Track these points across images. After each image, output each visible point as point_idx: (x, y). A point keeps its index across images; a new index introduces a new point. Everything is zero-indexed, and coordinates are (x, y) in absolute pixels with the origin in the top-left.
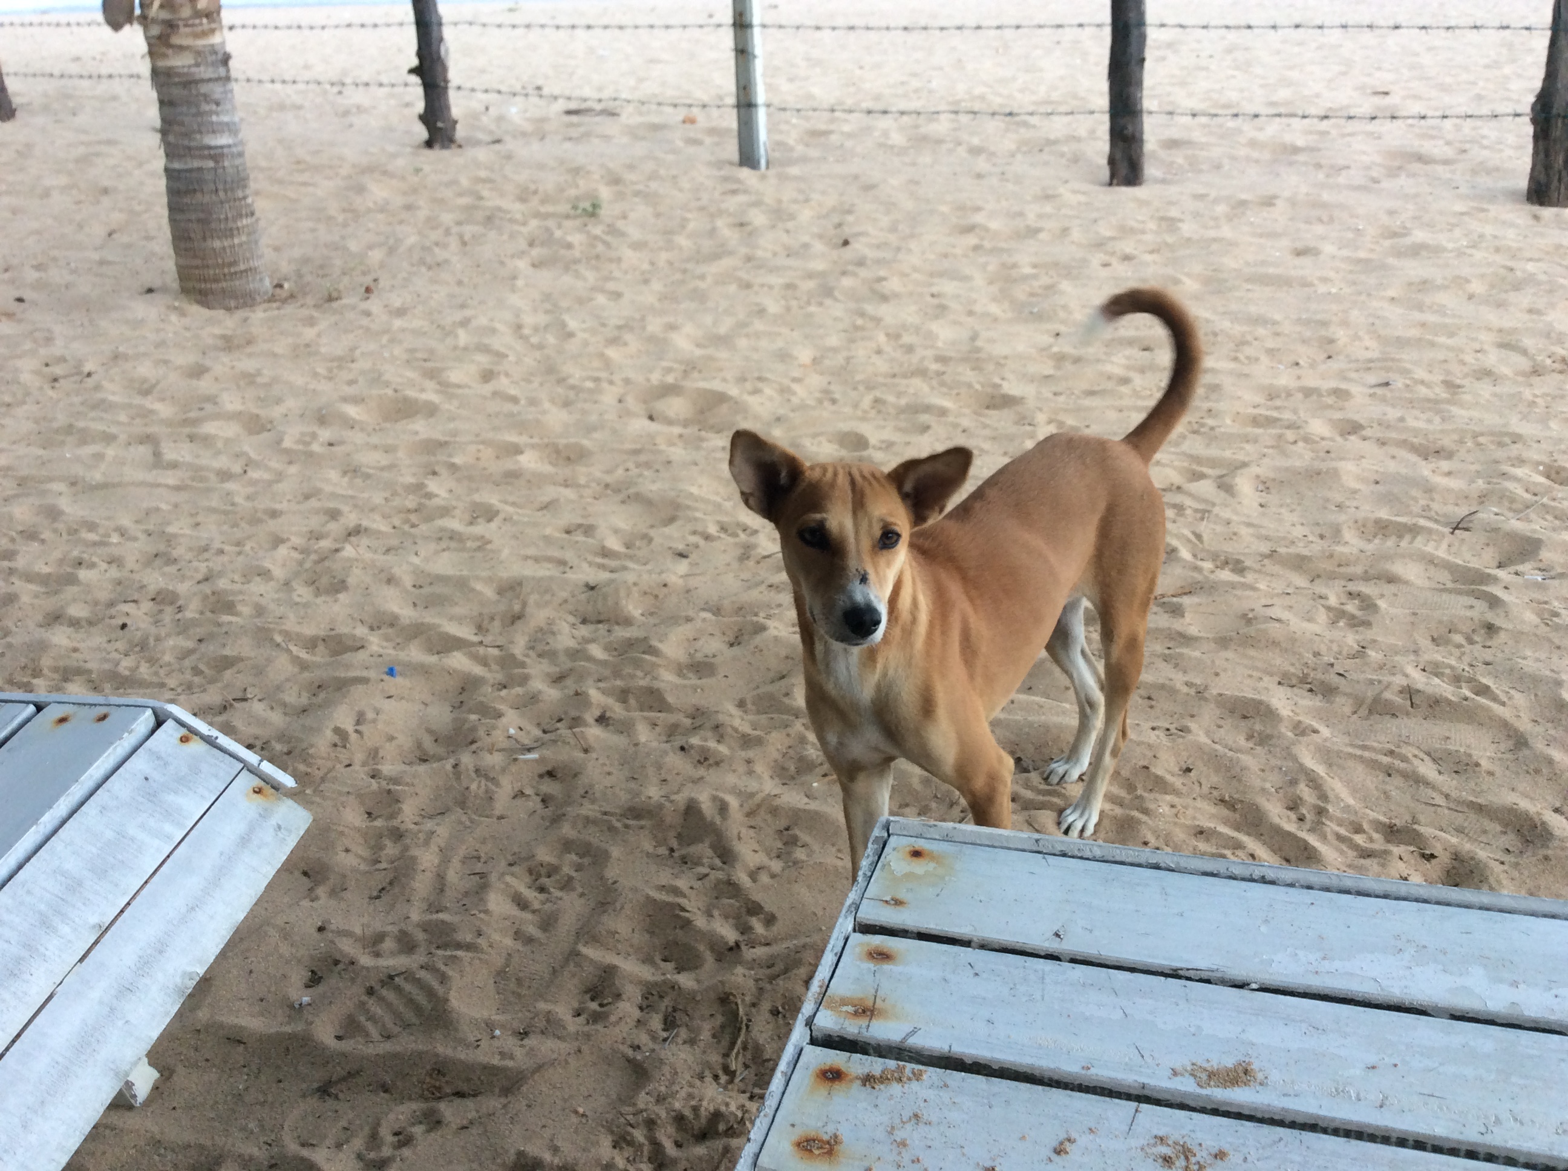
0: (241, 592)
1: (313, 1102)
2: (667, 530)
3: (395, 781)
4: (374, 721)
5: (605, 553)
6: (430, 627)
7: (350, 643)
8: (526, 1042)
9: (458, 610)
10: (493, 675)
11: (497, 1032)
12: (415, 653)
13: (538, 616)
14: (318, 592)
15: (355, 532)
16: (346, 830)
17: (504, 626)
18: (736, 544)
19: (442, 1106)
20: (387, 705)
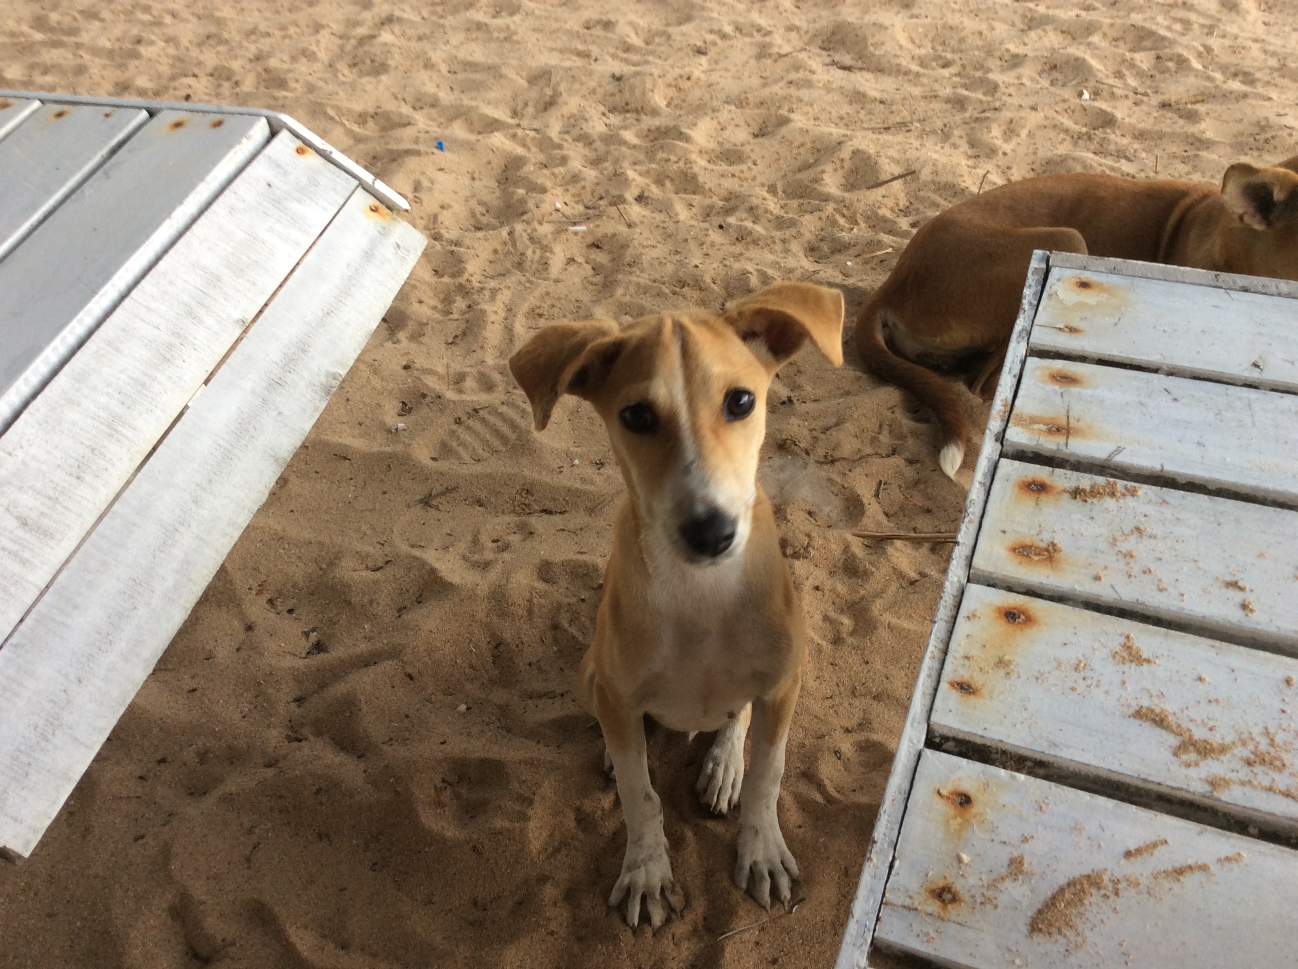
0: (290, 71)
1: (418, 510)
2: (685, 28)
3: (457, 244)
4: (431, 190)
5: (628, 48)
6: (470, 109)
7: (397, 120)
8: (602, 471)
9: (492, 95)
10: (535, 156)
11: (577, 462)
12: (458, 130)
13: (572, 103)
14: (361, 74)
15: (389, 20)
16: (418, 284)
17: (538, 112)
18: (752, 43)
19: (533, 520)
20: (440, 176)
